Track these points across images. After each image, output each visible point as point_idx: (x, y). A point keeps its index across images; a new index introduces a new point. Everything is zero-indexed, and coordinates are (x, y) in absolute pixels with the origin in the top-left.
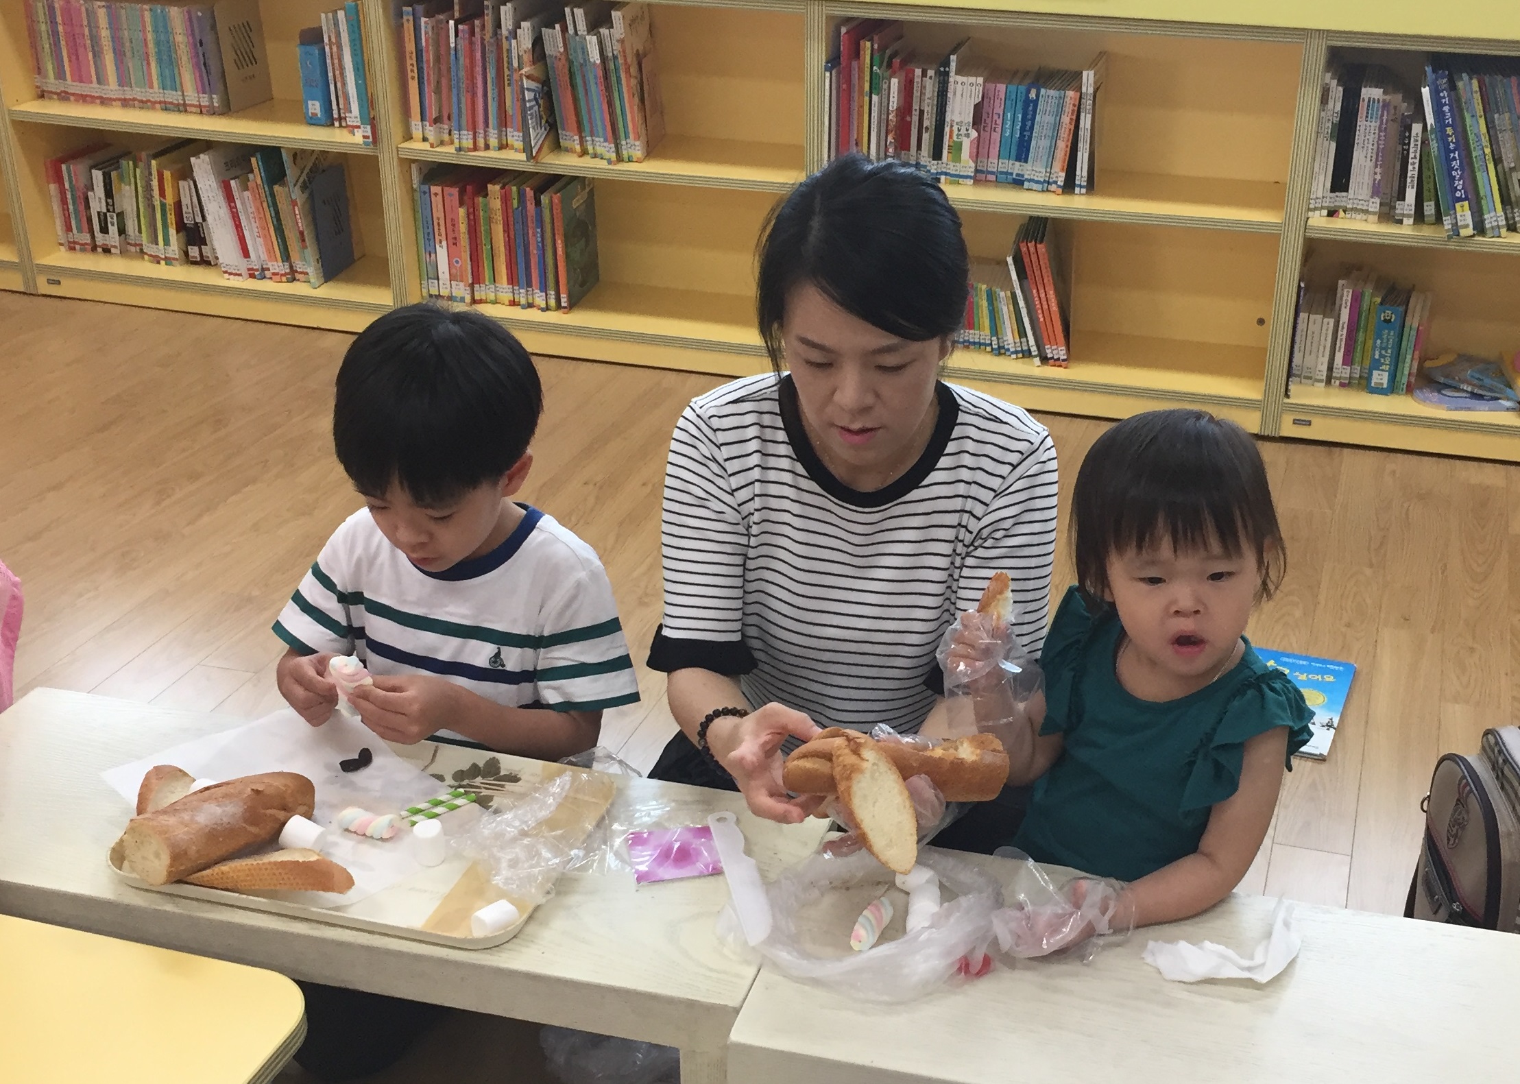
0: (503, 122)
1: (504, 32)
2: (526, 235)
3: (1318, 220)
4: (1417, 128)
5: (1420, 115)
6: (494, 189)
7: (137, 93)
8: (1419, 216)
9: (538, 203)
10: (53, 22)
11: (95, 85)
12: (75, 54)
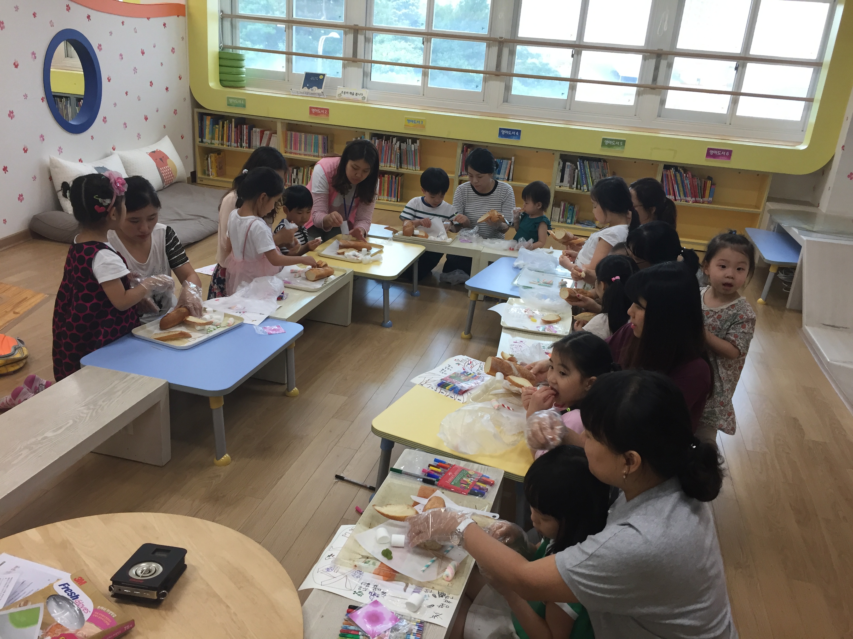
0: (391, 162)
1: (394, 143)
2: (392, 186)
3: (557, 188)
4: (577, 171)
5: (577, 168)
6: (386, 176)
7: (308, 153)
8: (577, 188)
9: (396, 179)
10: (291, 137)
11: (299, 151)
12: (295, 144)
